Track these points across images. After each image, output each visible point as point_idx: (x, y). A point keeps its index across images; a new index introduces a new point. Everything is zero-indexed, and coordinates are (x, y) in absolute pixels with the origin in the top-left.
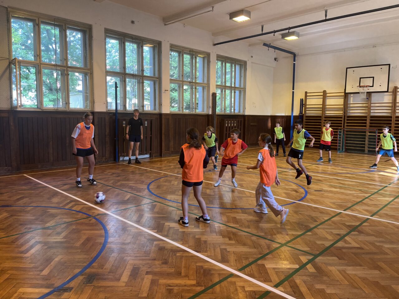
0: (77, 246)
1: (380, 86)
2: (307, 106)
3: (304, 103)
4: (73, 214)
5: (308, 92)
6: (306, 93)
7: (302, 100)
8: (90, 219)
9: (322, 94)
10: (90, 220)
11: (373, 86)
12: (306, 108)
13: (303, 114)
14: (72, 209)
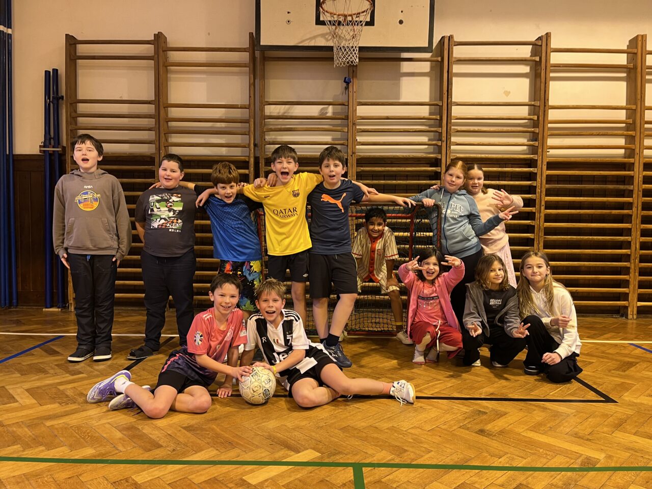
1: (401, 22)
2: (82, 108)
3: (63, 91)
5: (79, 38)
6: (71, 42)
7: (51, 78)
9: (149, 49)
11: (371, 23)
12: (74, 116)
13: (64, 148)
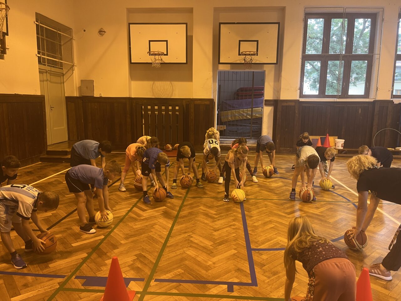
0: (330, 221)
4: (335, 196)
8: (349, 203)
10: (348, 205)
14: (334, 192)
